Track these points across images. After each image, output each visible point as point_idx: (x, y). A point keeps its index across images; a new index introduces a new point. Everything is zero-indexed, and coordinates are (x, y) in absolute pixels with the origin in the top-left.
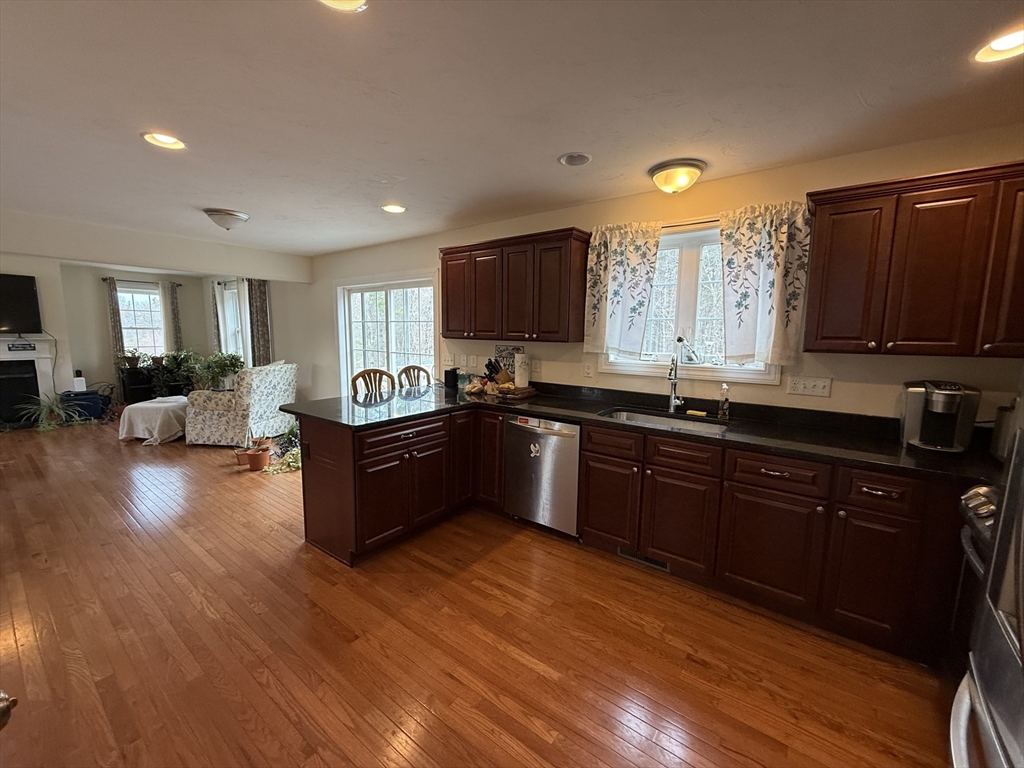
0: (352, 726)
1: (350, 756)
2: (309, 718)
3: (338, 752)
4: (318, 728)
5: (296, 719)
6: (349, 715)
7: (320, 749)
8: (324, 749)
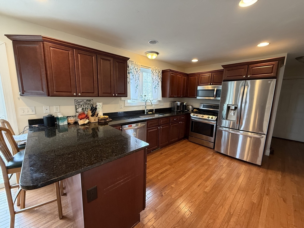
0: (222, 206)
1: (229, 206)
2: (224, 219)
3: (230, 209)
4: (226, 216)
5: (226, 223)
6: (219, 208)
7: (231, 214)
8: (231, 212)
